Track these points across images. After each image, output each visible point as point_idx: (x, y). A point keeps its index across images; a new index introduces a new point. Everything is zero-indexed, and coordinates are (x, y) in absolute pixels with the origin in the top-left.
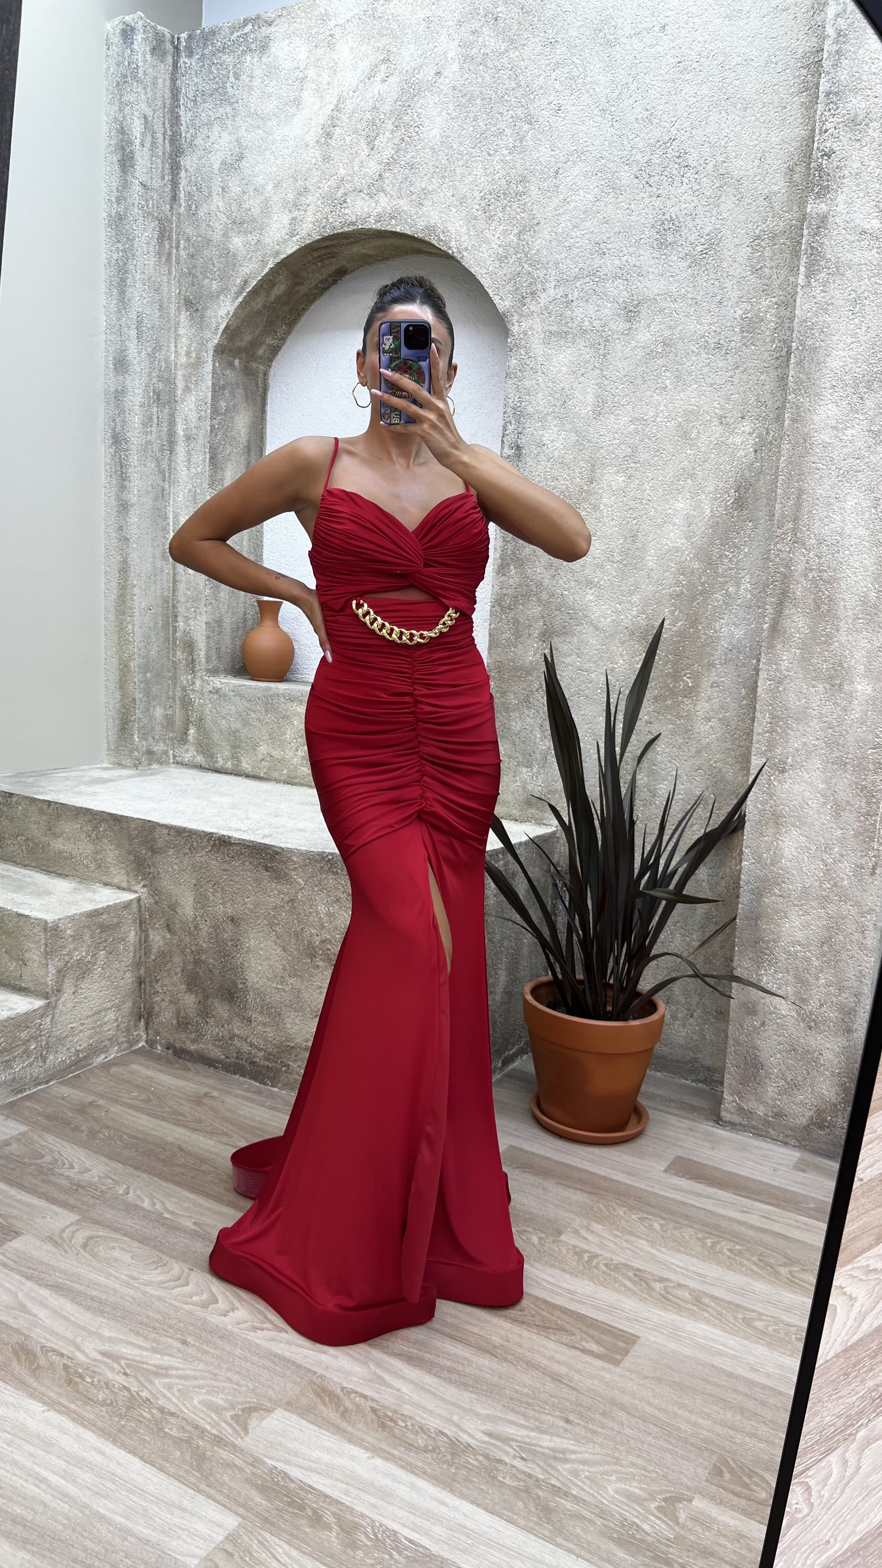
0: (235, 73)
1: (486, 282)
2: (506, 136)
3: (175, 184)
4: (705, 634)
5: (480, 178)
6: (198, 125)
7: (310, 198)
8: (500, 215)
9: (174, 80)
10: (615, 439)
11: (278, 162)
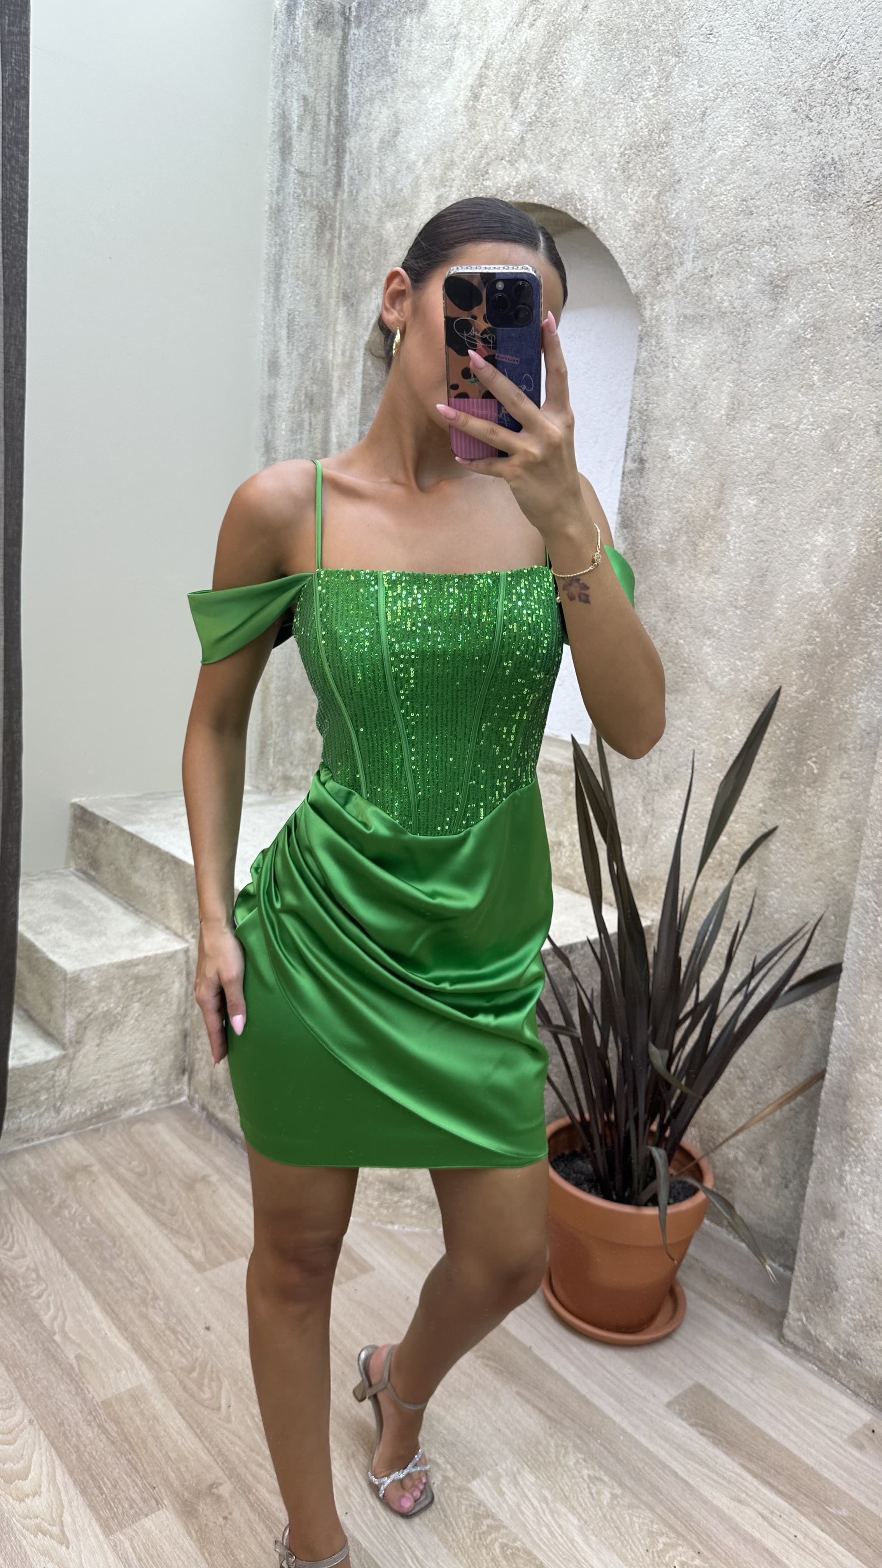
0: (396, 39)
1: (619, 256)
2: (652, 74)
3: (339, 168)
4: (838, 708)
5: (621, 131)
6: (363, 101)
7: (456, 171)
8: (639, 173)
9: (342, 55)
10: (749, 451)
11: (429, 134)
